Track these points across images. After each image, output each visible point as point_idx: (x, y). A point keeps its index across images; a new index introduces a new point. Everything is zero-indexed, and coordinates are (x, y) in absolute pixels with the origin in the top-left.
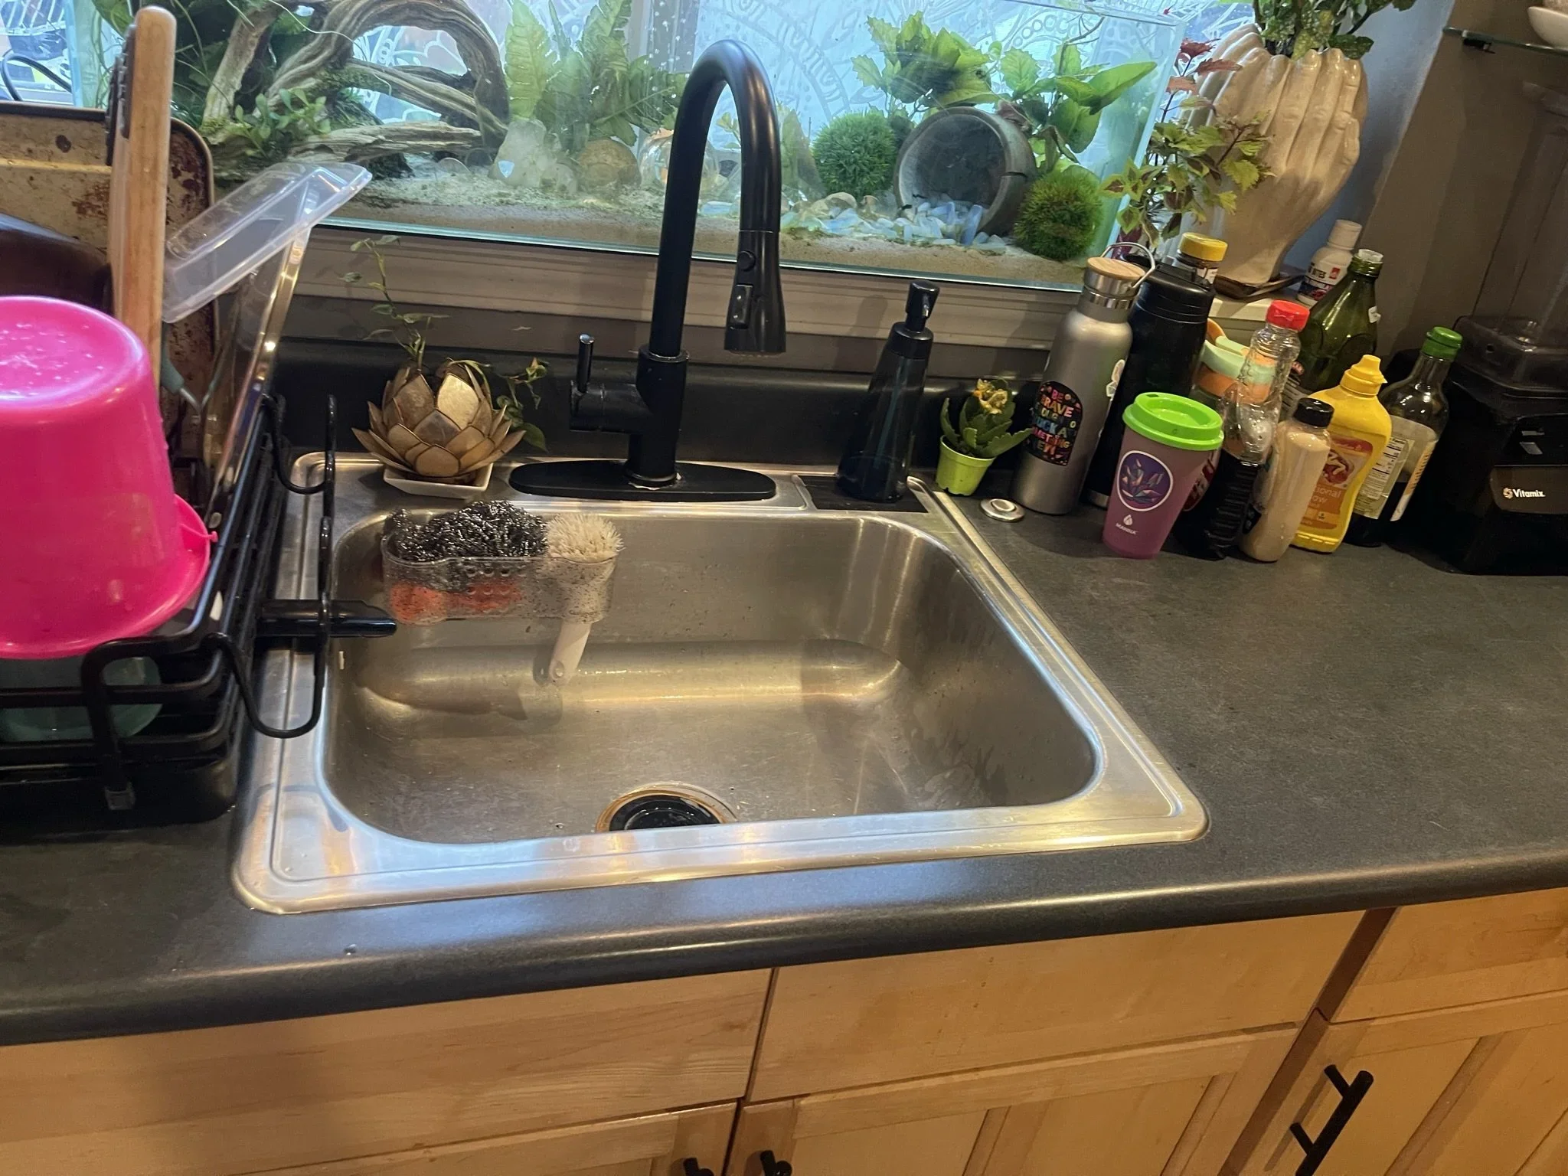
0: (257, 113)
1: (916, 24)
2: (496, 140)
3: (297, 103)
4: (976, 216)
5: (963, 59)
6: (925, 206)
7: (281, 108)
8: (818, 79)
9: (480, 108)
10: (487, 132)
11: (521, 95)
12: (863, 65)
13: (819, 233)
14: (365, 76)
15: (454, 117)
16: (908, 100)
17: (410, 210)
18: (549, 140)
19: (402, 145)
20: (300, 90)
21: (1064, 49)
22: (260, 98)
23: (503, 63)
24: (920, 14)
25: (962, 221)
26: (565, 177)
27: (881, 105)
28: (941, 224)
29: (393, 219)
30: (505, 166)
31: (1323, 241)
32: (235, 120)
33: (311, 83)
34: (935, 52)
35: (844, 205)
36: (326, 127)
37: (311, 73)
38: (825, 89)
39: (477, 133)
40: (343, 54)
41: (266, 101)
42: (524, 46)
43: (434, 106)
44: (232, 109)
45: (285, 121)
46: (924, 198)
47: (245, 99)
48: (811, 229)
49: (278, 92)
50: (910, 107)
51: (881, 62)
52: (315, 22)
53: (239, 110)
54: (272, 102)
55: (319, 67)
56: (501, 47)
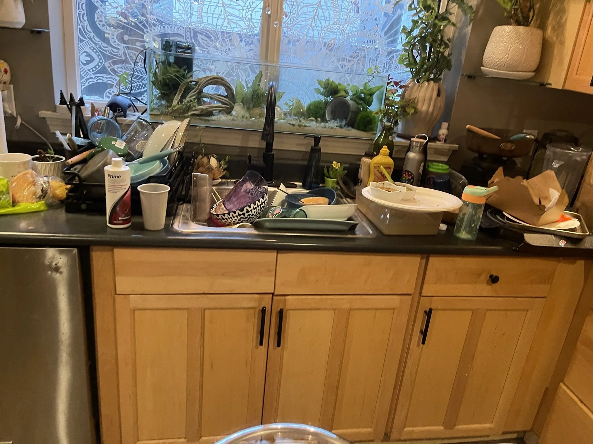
0: (183, 103)
1: (328, 80)
2: (232, 108)
3: (191, 101)
4: (344, 123)
5: (339, 87)
6: (333, 121)
7: (188, 102)
8: (308, 94)
9: (229, 101)
10: (230, 107)
11: (238, 98)
12: (317, 91)
13: (305, 126)
14: (205, 95)
15: (223, 103)
16: (327, 97)
17: (213, 122)
18: (244, 107)
19: (212, 109)
20: (192, 99)
21: (365, 84)
22: (184, 100)
23: (235, 92)
24: (329, 78)
25: (340, 123)
26: (247, 115)
27: (322, 98)
28: (336, 124)
29: (210, 124)
30: (234, 113)
31: (440, 128)
32: (179, 105)
33: (194, 97)
34: (332, 85)
35: (312, 120)
36: (197, 106)
37: (194, 95)
38: (310, 96)
39: (228, 107)
40: (201, 91)
41: (185, 101)
42: (239, 88)
43: (220, 101)
44: (178, 103)
45: (189, 104)
46: (333, 119)
47: (181, 101)
48: (303, 125)
49: (188, 99)
50: (329, 98)
51: (322, 90)
52: (195, 85)
53: (180, 103)
54: (186, 101)
55: (196, 94)
56: (234, 90)
